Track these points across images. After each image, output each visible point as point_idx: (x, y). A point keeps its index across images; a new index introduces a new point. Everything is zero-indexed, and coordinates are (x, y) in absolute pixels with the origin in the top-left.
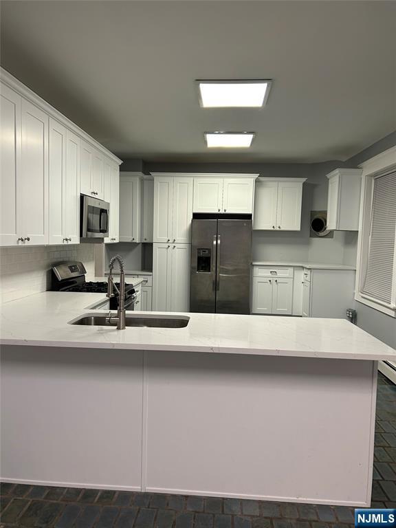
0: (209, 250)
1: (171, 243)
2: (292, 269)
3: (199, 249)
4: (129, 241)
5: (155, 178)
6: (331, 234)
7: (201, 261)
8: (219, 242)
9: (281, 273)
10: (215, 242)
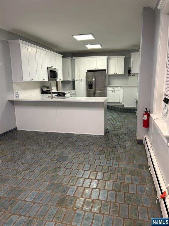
0: (92, 82)
1: (81, 80)
2: (119, 87)
3: (89, 82)
4: (68, 80)
5: (75, 59)
6: (134, 75)
7: (90, 86)
8: (95, 79)
9: (116, 89)
10: (94, 80)
